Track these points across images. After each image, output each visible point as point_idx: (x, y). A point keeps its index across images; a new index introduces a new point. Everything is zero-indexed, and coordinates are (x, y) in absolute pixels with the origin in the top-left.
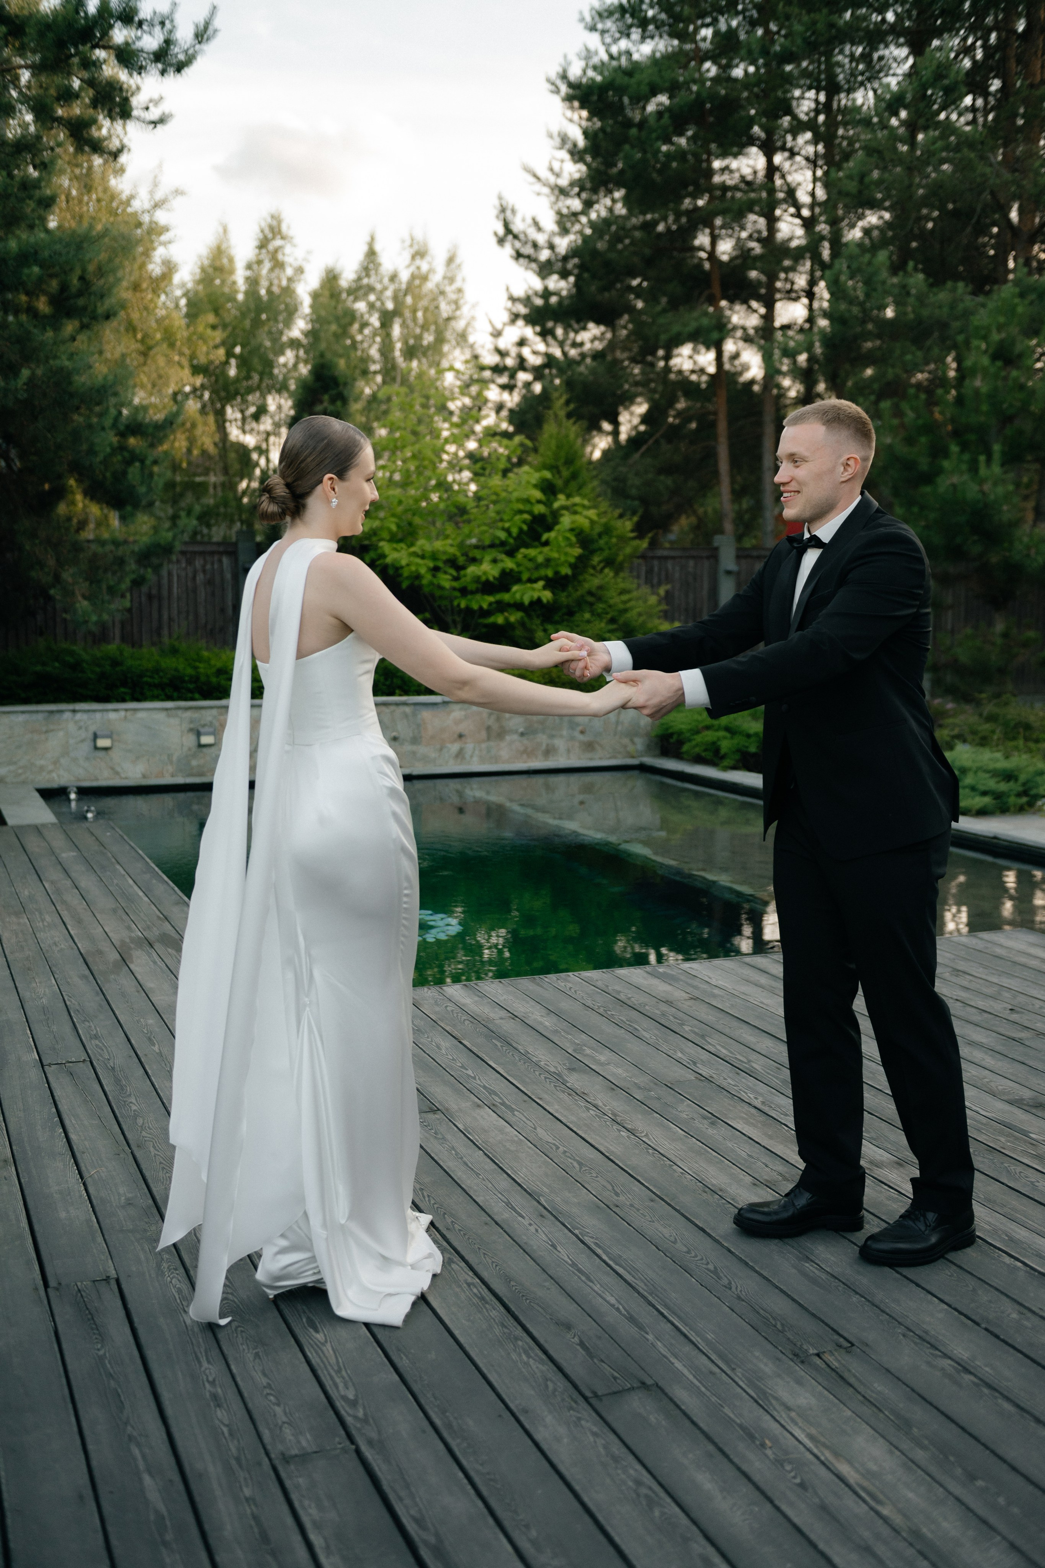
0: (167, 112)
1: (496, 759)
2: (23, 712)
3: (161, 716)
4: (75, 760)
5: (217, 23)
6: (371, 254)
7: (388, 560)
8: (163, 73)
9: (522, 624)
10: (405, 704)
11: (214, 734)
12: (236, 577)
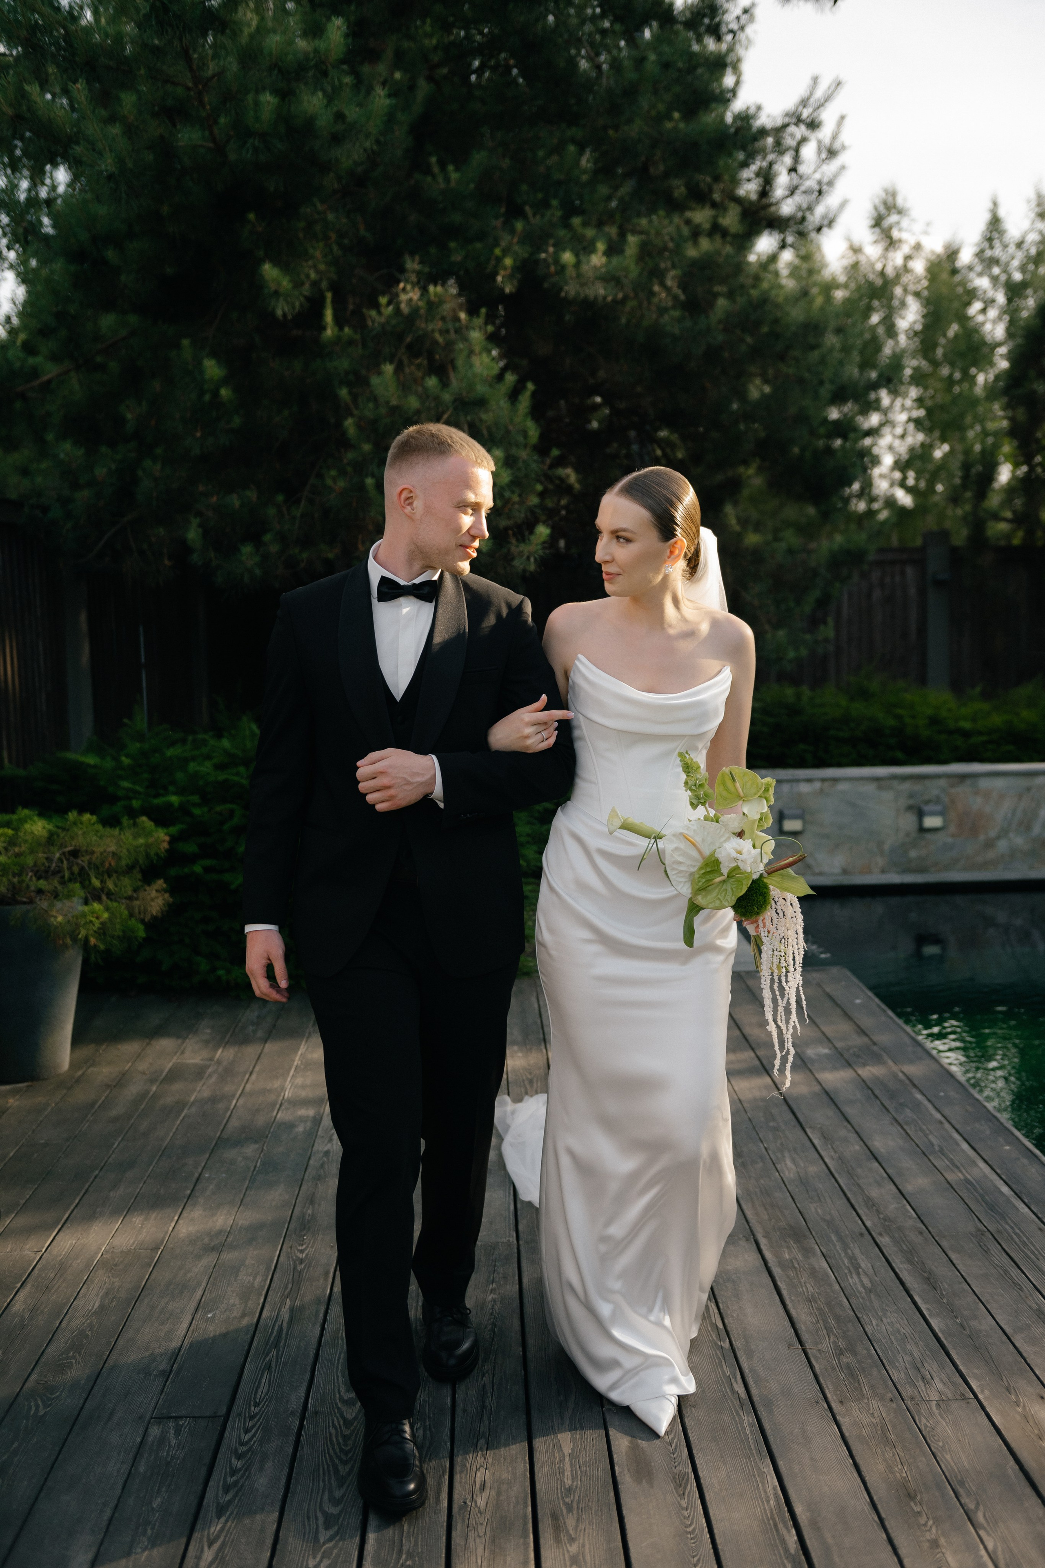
3: (870, 788)
11: (942, 813)
12: (922, 593)
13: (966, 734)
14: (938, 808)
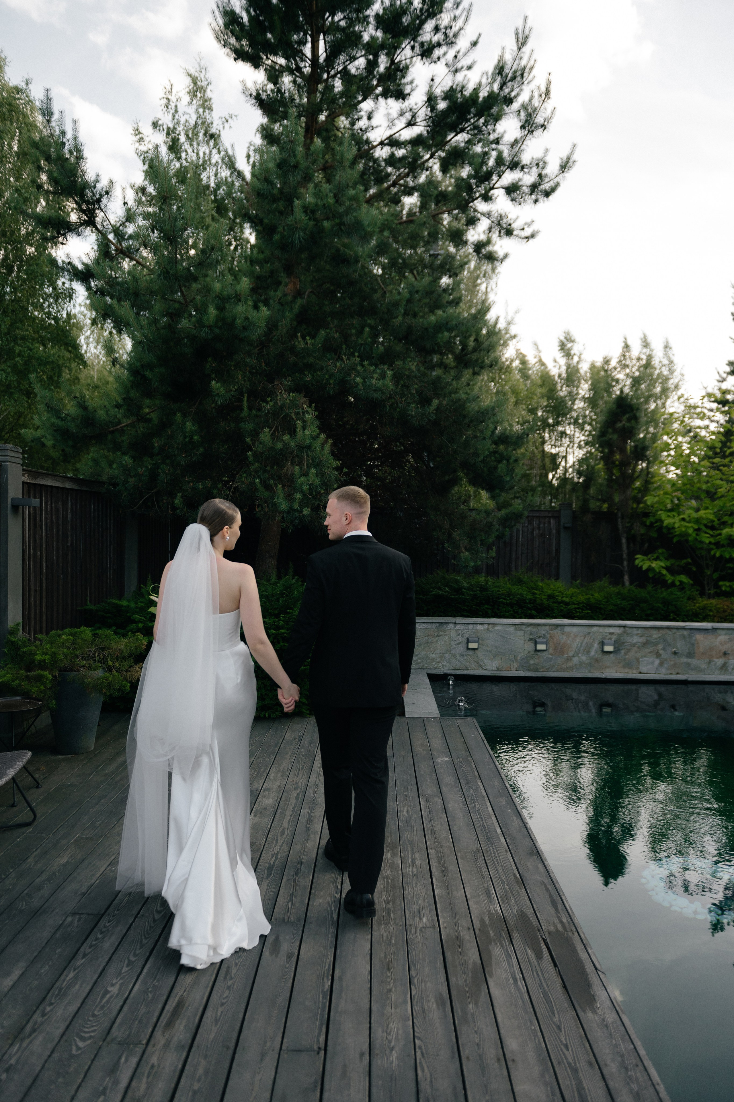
0: (536, 230)
2: (423, 623)
3: (512, 629)
4: (454, 655)
7: (665, 524)
8: (536, 201)
10: (683, 628)
11: (546, 643)
12: (558, 532)
13: (567, 604)
14: (545, 640)
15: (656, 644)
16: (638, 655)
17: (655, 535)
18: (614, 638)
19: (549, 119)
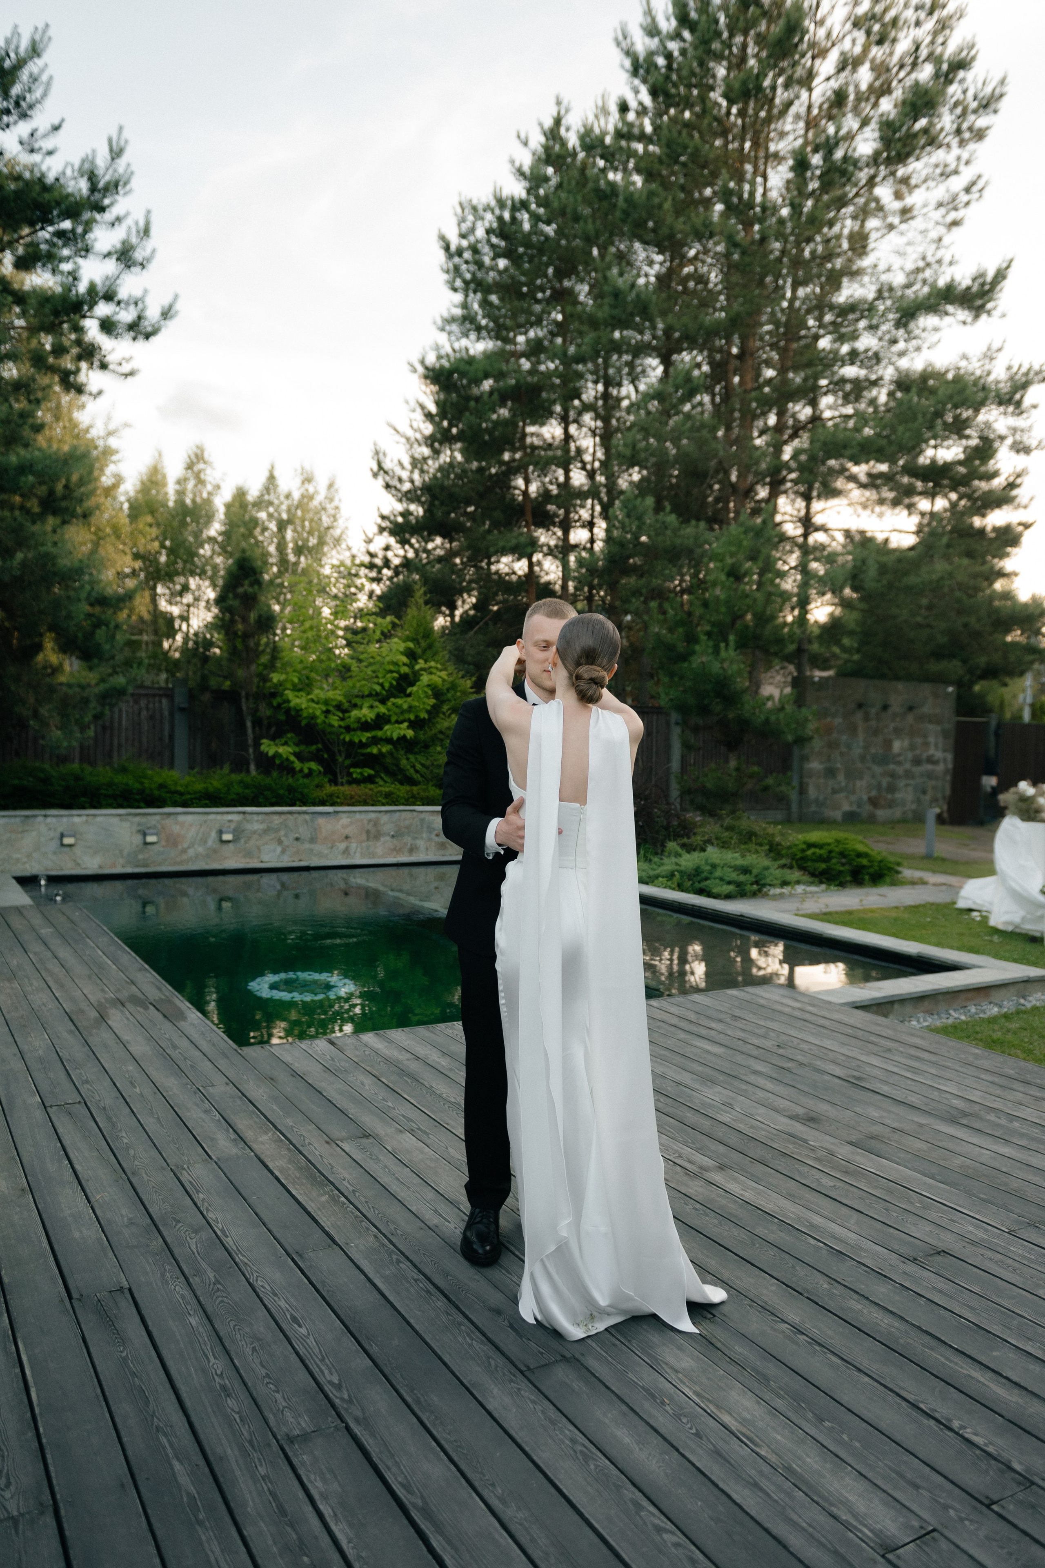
0: (135, 368)
1: (373, 855)
2: (3, 816)
3: (115, 820)
4: (44, 854)
5: (178, 306)
6: (272, 478)
7: (292, 704)
8: (134, 339)
9: (391, 753)
10: (305, 813)
11: (157, 834)
12: (172, 714)
14: (155, 831)
15: (277, 830)
16: (260, 843)
17: (282, 717)
18: (233, 826)
19: (148, 260)
